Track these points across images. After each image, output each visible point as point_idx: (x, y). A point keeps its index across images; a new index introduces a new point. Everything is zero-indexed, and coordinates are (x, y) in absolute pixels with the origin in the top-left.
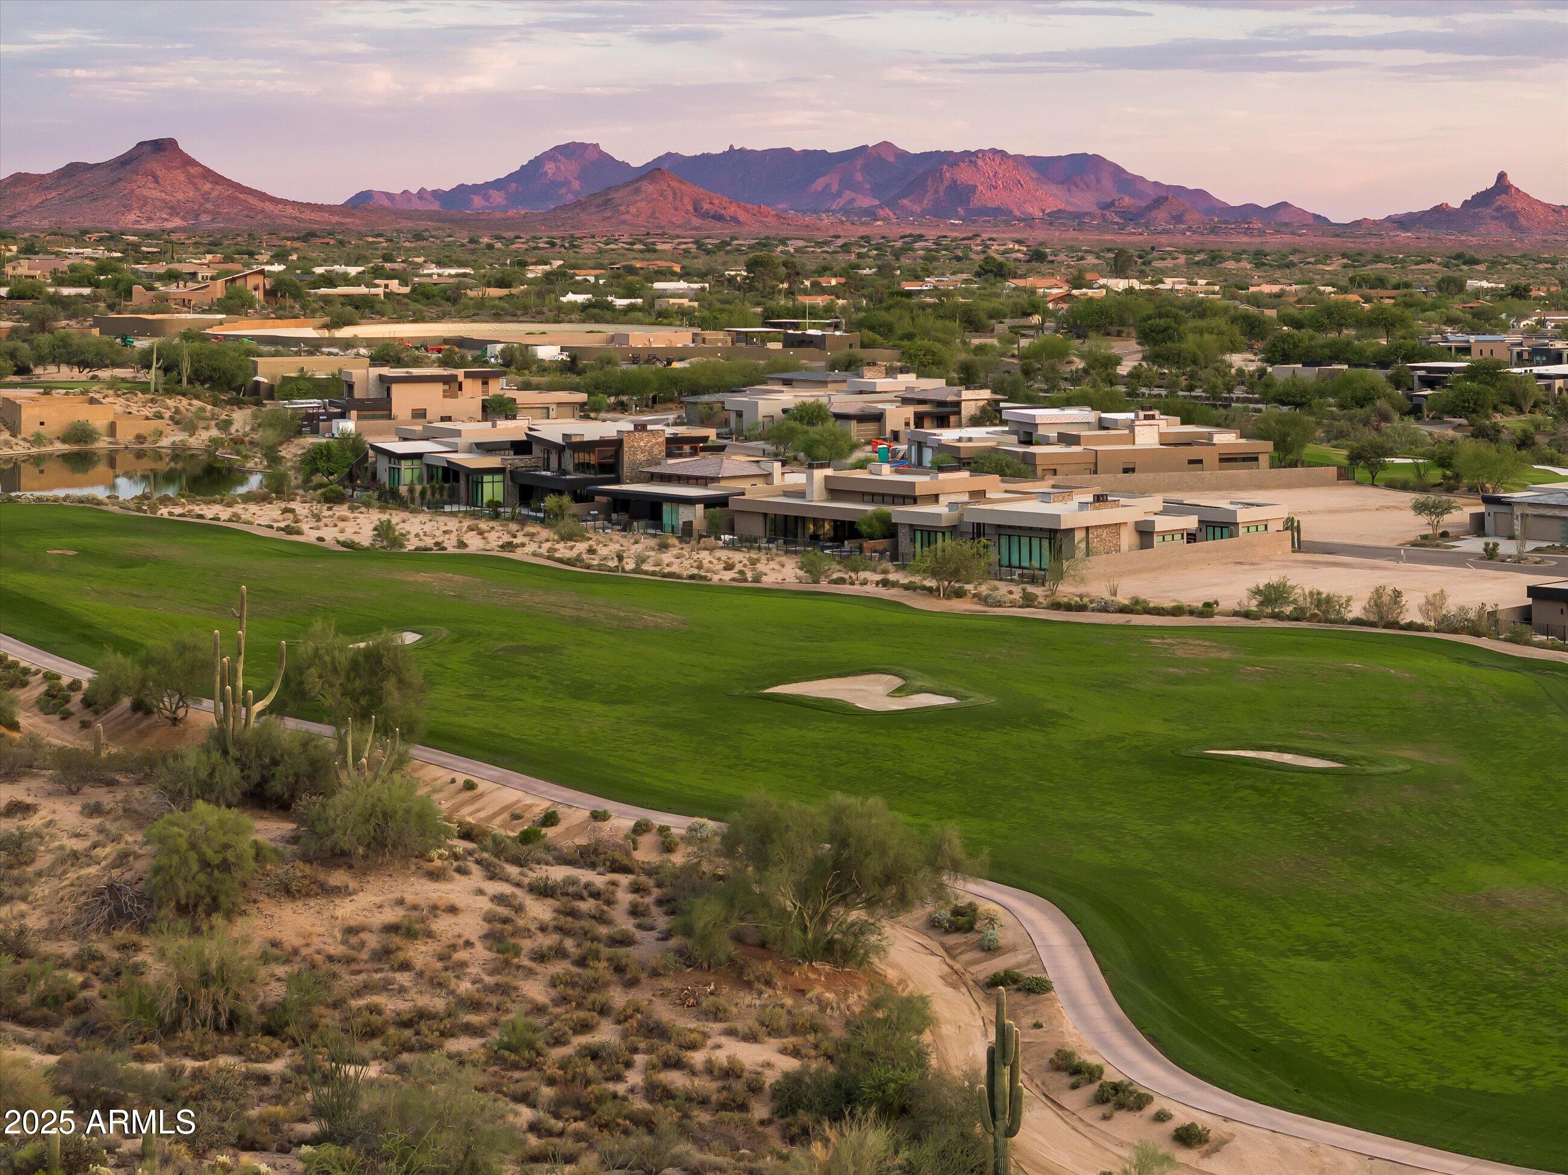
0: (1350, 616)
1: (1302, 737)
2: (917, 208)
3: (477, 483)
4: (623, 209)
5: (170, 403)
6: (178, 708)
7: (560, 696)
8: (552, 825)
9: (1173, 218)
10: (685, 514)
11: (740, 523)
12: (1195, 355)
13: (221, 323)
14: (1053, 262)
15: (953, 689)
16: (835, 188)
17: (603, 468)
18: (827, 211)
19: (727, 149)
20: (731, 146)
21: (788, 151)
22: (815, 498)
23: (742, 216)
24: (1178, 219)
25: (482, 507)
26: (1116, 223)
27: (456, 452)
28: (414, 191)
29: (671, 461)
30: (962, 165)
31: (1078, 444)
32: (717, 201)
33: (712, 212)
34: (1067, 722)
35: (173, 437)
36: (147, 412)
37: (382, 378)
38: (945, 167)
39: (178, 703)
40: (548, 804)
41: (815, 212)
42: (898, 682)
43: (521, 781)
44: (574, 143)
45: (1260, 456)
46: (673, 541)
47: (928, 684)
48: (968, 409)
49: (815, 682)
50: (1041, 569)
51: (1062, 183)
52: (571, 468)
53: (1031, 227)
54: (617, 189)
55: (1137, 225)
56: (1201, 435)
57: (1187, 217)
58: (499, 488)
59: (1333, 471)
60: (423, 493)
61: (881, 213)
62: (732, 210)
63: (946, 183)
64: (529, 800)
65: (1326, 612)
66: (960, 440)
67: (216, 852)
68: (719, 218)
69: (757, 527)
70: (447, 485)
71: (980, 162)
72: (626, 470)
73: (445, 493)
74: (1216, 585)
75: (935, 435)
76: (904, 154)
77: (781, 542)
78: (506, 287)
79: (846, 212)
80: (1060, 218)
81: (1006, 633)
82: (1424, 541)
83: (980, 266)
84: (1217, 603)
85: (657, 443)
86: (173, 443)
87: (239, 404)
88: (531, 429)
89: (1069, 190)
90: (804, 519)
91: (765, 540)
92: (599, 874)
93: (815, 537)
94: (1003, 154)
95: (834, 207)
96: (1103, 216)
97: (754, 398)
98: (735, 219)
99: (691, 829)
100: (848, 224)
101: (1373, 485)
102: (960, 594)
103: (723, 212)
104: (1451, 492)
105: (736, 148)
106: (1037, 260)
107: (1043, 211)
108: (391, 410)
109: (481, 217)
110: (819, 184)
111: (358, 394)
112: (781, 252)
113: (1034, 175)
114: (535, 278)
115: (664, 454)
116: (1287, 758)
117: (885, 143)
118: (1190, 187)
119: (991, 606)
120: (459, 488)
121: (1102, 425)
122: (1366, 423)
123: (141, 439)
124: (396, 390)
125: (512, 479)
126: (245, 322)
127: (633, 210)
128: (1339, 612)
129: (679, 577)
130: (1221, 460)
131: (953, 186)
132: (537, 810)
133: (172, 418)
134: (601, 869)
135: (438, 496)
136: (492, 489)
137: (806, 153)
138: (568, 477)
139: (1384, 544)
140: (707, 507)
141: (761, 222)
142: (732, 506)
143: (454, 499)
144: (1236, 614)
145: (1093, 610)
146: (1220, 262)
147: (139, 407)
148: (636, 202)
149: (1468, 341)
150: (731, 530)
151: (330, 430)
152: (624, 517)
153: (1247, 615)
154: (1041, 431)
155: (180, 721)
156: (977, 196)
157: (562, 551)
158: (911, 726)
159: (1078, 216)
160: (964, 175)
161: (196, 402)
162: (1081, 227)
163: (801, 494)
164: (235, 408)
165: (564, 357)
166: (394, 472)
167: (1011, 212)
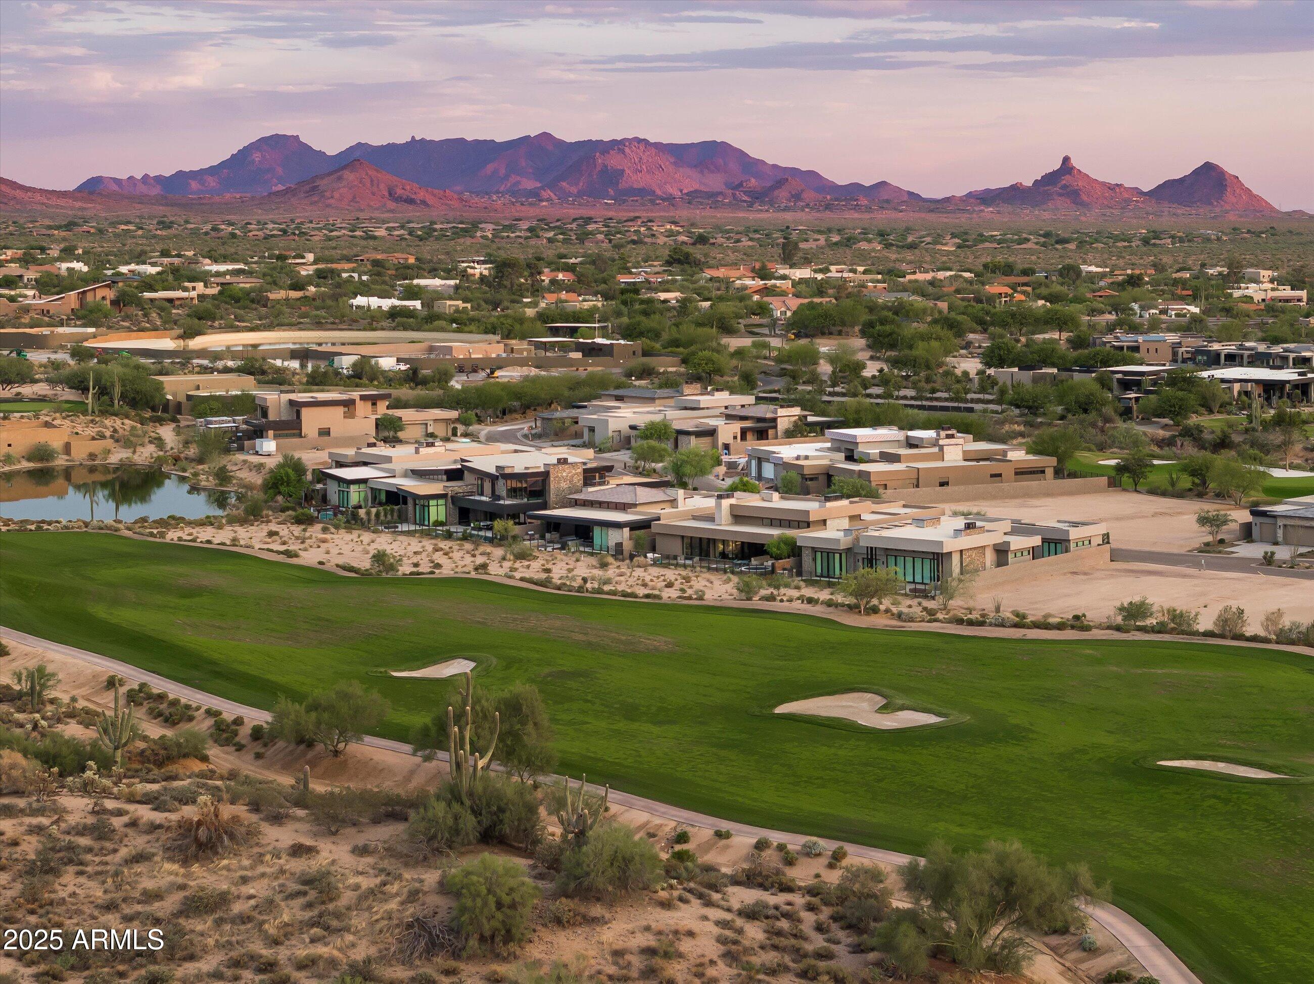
0: (1201, 628)
1: (1224, 746)
2: (574, 190)
3: (424, 506)
4: (328, 194)
5: (108, 422)
6: (338, 742)
7: (617, 718)
8: (685, 842)
9: (793, 196)
10: (614, 537)
11: (659, 542)
12: (927, 361)
13: (94, 336)
14: (714, 244)
15: (929, 706)
16: (503, 171)
17: (533, 494)
18: (497, 192)
19: (409, 140)
20: (413, 137)
21: (462, 141)
22: (723, 522)
23: (430, 200)
24: (797, 197)
25: (428, 526)
26: (745, 201)
27: (394, 477)
28: (139, 177)
29: (591, 489)
30: (611, 152)
31: (899, 461)
32: (408, 187)
33: (405, 197)
34: (1035, 736)
35: (118, 456)
36: (91, 431)
37: (291, 403)
38: (598, 154)
39: (338, 739)
40: (673, 824)
41: (487, 193)
42: (881, 701)
43: (642, 803)
44: (277, 134)
45: (1047, 470)
46: (610, 560)
47: (908, 703)
48: (783, 424)
49: (811, 700)
50: (922, 583)
51: (695, 166)
52: (504, 493)
53: (673, 205)
54: (322, 177)
55: (762, 203)
56: (996, 452)
57: (804, 195)
58: (442, 509)
59: (1104, 480)
60: (377, 515)
61: (545, 194)
62: (421, 195)
63: (599, 168)
64: (657, 821)
65: (1180, 625)
66: (798, 458)
67: (507, 894)
68: (410, 201)
69: (676, 547)
70: (396, 507)
71: (627, 150)
72: (552, 497)
73: (395, 514)
74: (1068, 595)
75: (774, 453)
76: (561, 143)
77: (697, 559)
78: (300, 290)
79: (514, 193)
80: (697, 197)
81: (937, 650)
82: (1207, 548)
83: (669, 256)
84: (1084, 615)
85: (577, 474)
86: (121, 460)
87: (160, 421)
88: (463, 460)
89: (702, 172)
90: (714, 540)
91: (683, 557)
92: (772, 894)
93: (724, 555)
94: (645, 141)
95: (502, 189)
96: (734, 195)
97: (603, 416)
98: (424, 203)
99: (804, 846)
100: (518, 204)
101: (1136, 491)
102: (875, 610)
103: (413, 196)
104: (1202, 497)
105: (417, 138)
106: (700, 243)
107: (681, 191)
108: (301, 430)
109: (204, 201)
110: (490, 168)
111: (272, 416)
112: (481, 237)
113: (672, 160)
114: (308, 275)
115: (582, 482)
116: (1221, 767)
117: (545, 133)
118: (803, 169)
119: (905, 621)
120: (407, 510)
121: (911, 444)
122: (1094, 425)
123: (92, 456)
124: (305, 413)
125: (453, 503)
126: (113, 335)
127: (336, 195)
128: (1189, 625)
129: (636, 596)
130: (1016, 474)
131: (605, 170)
132: (667, 829)
133: (112, 437)
134: (773, 890)
135: (389, 517)
136: (437, 512)
137: (477, 142)
138: (502, 502)
139: (1175, 551)
140: (632, 529)
141: (446, 204)
142: (654, 529)
143: (403, 519)
144: (1109, 628)
145: (991, 625)
146: (855, 243)
147: (84, 427)
148: (339, 188)
149: (1137, 341)
150: (653, 550)
151: (254, 448)
152: (555, 535)
153: (1118, 628)
154: (861, 448)
155: (340, 752)
156: (624, 179)
157: (521, 569)
158: (918, 743)
159: (712, 195)
160: (614, 161)
161: (126, 421)
162: (715, 206)
163: (711, 519)
164: (157, 424)
165: (403, 367)
166: (344, 495)
167: (654, 192)
